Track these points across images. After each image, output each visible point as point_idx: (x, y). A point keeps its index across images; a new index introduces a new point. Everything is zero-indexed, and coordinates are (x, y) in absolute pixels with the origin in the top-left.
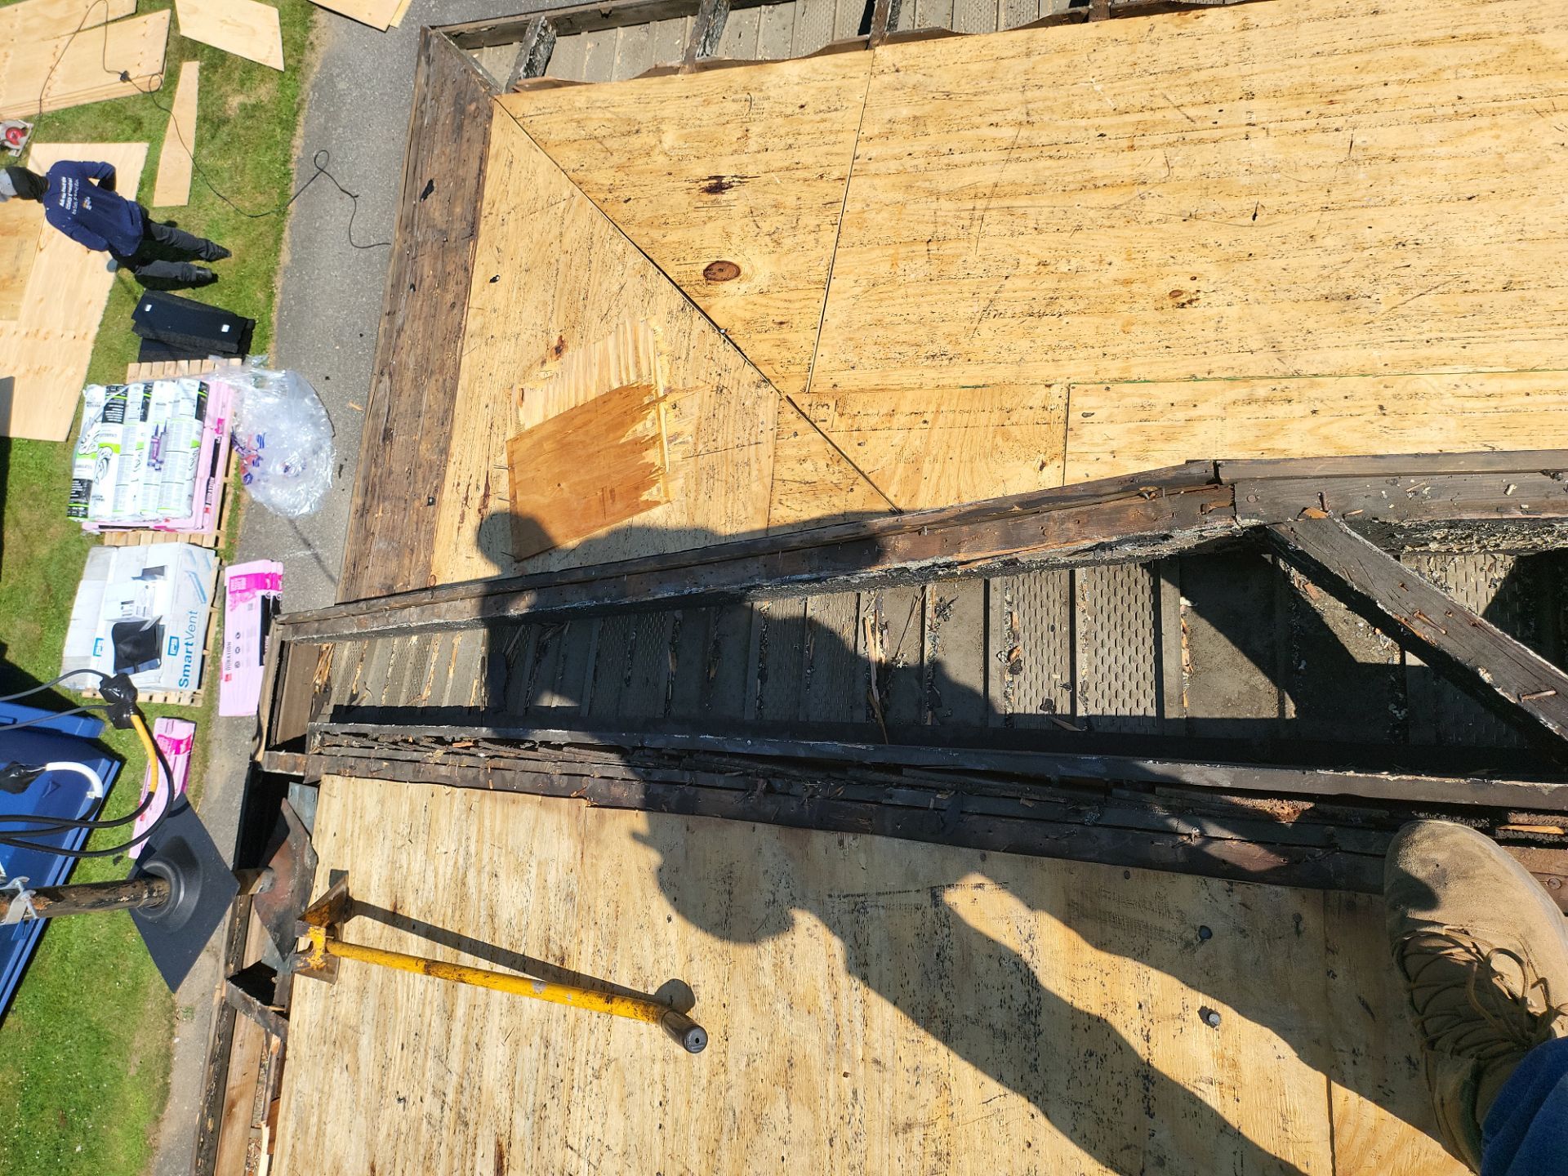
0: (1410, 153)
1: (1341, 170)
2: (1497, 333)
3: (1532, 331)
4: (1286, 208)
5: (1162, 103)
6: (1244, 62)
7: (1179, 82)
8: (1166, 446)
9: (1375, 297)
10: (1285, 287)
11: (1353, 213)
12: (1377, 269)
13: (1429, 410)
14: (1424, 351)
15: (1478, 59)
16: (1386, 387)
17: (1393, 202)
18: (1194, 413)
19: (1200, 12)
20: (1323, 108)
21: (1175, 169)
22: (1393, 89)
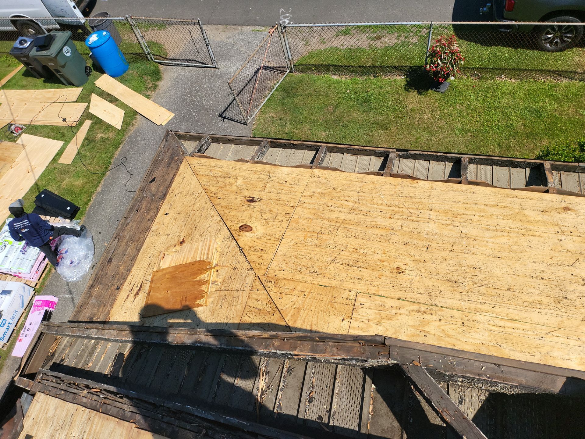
0: (480, 239)
1: (457, 239)
2: (505, 305)
3: (516, 307)
4: (438, 248)
5: (402, 206)
6: (430, 199)
7: (408, 200)
8: (387, 322)
9: (464, 284)
10: (435, 274)
11: (460, 254)
12: (466, 275)
13: (479, 327)
14: (479, 306)
15: (504, 214)
16: (465, 316)
17: (473, 253)
18: (398, 311)
19: (418, 181)
20: (453, 218)
21: (403, 228)
22: (476, 218)
